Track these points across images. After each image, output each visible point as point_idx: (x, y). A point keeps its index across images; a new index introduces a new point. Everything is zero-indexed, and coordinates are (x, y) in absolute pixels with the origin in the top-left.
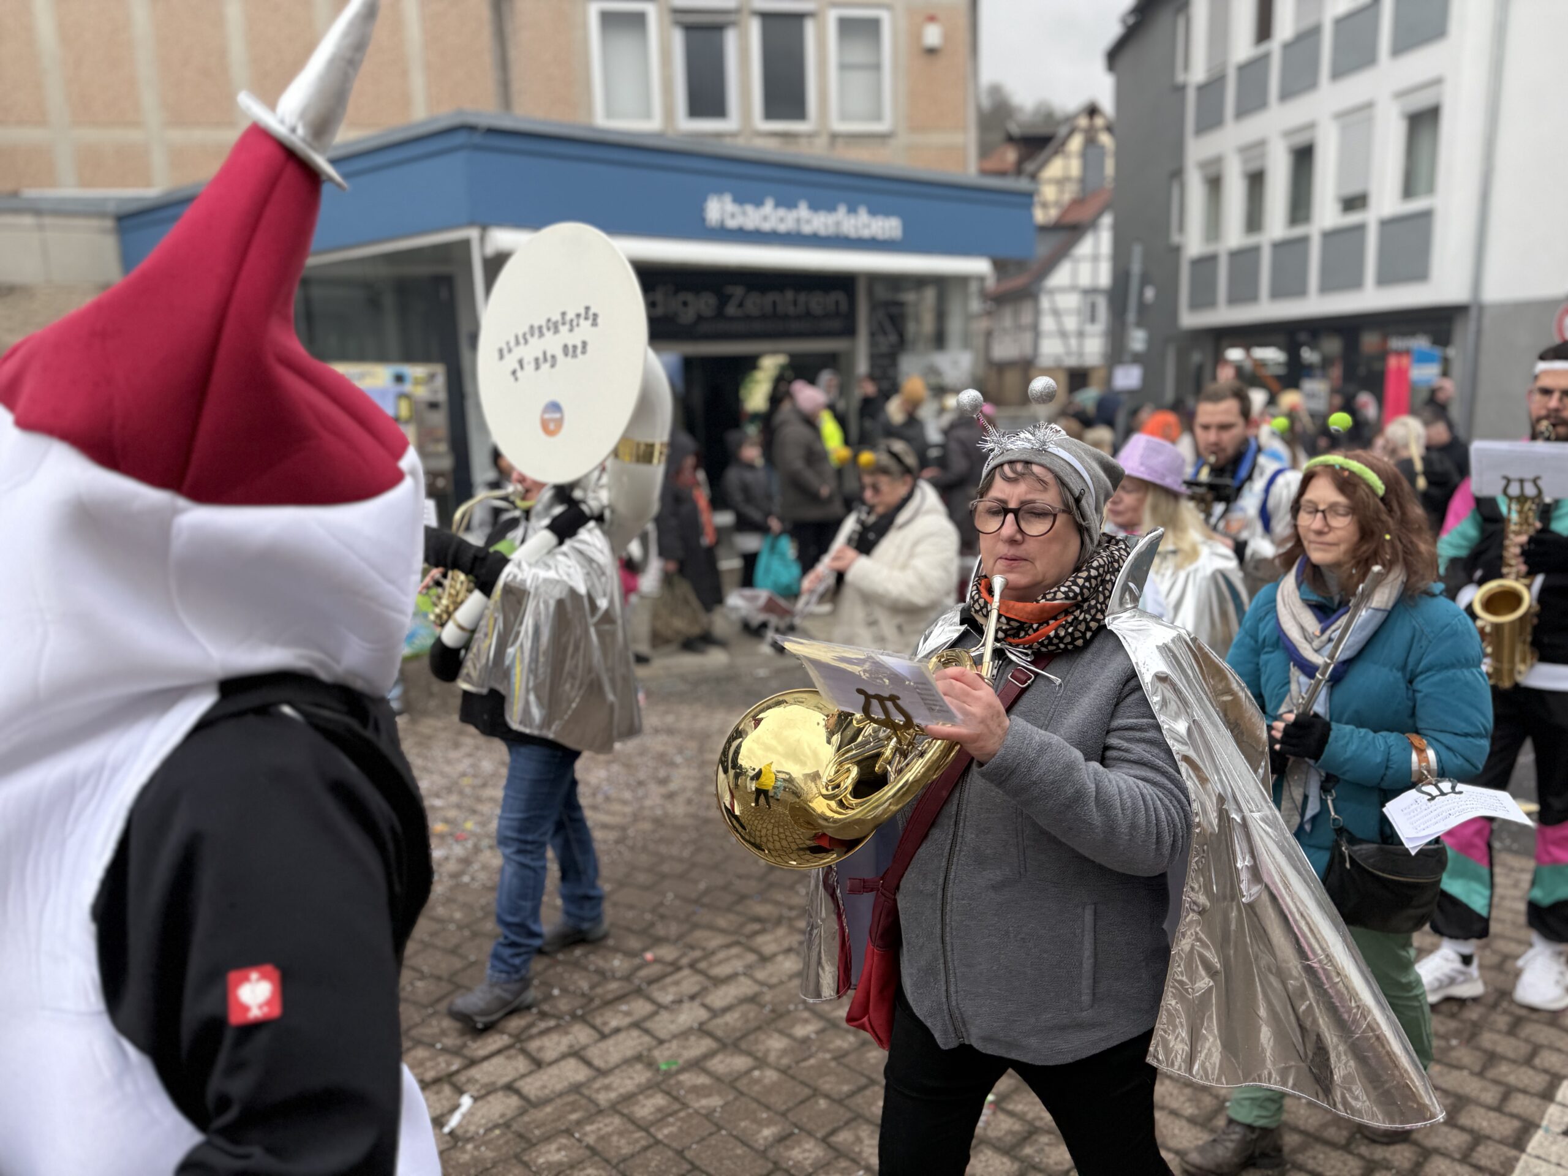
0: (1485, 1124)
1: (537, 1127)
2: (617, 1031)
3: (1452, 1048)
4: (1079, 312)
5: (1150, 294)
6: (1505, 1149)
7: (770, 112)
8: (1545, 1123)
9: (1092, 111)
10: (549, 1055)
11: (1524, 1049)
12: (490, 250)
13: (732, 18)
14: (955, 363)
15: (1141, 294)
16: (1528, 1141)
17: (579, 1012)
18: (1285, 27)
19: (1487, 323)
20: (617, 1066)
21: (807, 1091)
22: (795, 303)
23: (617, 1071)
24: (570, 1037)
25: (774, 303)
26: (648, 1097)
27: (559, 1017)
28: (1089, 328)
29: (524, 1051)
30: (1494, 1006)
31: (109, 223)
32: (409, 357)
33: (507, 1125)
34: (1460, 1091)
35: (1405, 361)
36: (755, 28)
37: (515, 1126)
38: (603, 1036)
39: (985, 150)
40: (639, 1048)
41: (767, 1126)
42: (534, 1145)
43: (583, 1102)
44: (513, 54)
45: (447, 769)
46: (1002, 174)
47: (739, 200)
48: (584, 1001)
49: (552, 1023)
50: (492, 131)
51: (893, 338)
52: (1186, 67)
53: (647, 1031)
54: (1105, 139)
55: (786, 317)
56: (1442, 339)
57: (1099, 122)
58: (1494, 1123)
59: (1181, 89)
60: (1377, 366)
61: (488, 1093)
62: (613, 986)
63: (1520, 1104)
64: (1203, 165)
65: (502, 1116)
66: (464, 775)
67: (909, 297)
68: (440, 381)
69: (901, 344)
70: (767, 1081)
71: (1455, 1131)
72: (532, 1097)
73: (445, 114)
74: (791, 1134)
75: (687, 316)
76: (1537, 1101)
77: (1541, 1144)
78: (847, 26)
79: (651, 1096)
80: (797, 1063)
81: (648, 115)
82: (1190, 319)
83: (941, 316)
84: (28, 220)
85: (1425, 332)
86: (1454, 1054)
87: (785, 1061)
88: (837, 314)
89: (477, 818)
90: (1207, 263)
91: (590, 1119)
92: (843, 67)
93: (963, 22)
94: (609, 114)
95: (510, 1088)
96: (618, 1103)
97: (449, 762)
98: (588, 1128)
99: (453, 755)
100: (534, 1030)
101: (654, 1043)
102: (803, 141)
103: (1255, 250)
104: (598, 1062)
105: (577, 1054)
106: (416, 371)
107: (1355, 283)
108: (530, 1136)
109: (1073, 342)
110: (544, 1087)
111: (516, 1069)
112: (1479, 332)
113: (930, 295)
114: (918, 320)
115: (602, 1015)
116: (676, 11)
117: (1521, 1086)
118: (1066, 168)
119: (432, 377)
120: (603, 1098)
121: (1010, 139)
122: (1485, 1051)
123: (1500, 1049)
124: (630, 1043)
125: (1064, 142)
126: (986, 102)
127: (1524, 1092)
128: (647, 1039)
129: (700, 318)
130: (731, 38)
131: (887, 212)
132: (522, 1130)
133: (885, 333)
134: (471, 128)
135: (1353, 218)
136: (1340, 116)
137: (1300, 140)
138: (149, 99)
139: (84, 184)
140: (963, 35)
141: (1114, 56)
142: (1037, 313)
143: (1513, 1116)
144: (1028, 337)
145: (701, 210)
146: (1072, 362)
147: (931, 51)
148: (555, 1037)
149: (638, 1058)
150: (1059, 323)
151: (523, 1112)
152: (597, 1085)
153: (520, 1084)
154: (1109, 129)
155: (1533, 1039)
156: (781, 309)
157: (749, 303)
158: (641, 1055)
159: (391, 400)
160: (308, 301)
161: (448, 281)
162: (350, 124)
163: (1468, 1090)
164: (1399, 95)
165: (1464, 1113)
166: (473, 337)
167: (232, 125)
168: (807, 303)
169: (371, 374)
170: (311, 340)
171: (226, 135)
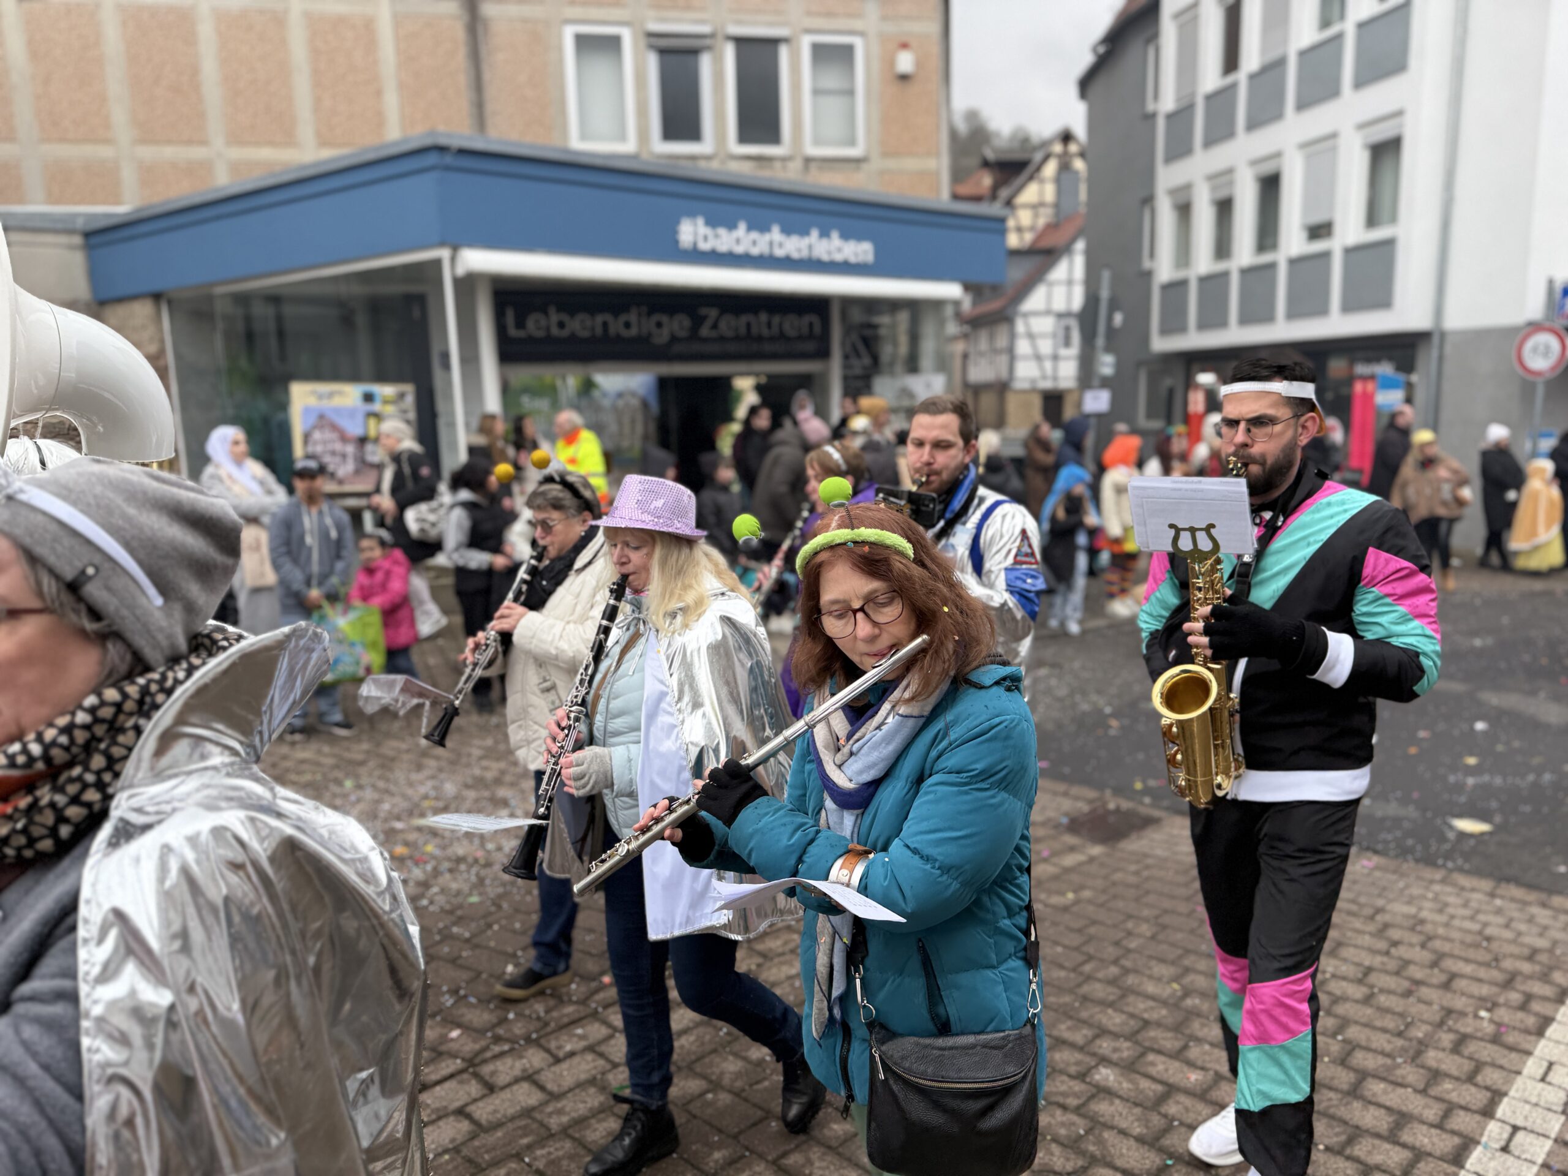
0: (1426, 1141)
1: (487, 1152)
2: (572, 1054)
3: (1398, 1066)
4: (1054, 336)
5: (1118, 319)
6: (1445, 1165)
7: (746, 135)
8: (1484, 1139)
9: (1067, 137)
10: (502, 1079)
11: (1467, 1066)
12: (460, 271)
13: (708, 42)
14: (928, 386)
15: (1110, 319)
16: (1468, 1157)
17: (534, 1036)
18: (1251, 59)
19: (1448, 349)
20: (570, 1090)
21: (759, 1113)
22: (769, 325)
23: (570, 1095)
24: (524, 1061)
25: (749, 325)
26: (599, 1121)
27: (512, 1041)
28: (1063, 352)
29: (476, 1075)
30: (1441, 1024)
31: (77, 240)
32: (381, 377)
33: (456, 1150)
34: (1404, 1109)
35: (1370, 386)
36: (729, 53)
37: (465, 1151)
38: (558, 1060)
39: (958, 175)
40: (594, 1072)
41: (719, 1149)
42: (484, 1170)
43: (535, 1126)
44: (487, 76)
45: (410, 792)
46: (977, 199)
47: (711, 223)
48: (538, 1025)
49: (506, 1047)
50: (463, 152)
51: (867, 361)
52: (1156, 97)
53: (601, 1055)
54: (1079, 165)
55: (760, 339)
56: (1406, 365)
57: (1073, 148)
58: (1435, 1140)
59: (1152, 117)
60: (1344, 391)
61: (439, 1118)
62: (569, 1009)
63: (1462, 1121)
64: (1173, 192)
65: (453, 1140)
66: (426, 797)
67: (884, 320)
68: (410, 400)
69: (875, 366)
70: (720, 1104)
71: (1397, 1148)
72: (484, 1122)
73: (418, 135)
74: (743, 1156)
75: (662, 337)
76: (1478, 1117)
77: (1479, 1160)
78: (821, 53)
79: (604, 1120)
80: (751, 1085)
81: (622, 137)
82: (1160, 344)
83: (914, 338)
85: (1390, 359)
86: (1399, 1072)
87: (739, 1084)
88: (811, 336)
89: (437, 841)
90: (1177, 287)
91: (541, 1142)
92: (817, 92)
93: (936, 49)
94: (584, 137)
95: (461, 1112)
96: (570, 1127)
97: (411, 784)
98: (539, 1152)
99: (415, 777)
100: (488, 1054)
101: (608, 1066)
102: (777, 165)
103: (1225, 275)
104: (550, 1086)
105: (530, 1078)
106: (387, 390)
107: (1321, 310)
108: (480, 1160)
109: (1048, 365)
110: (495, 1111)
111: (469, 1094)
112: (1441, 358)
113: (903, 318)
114: (895, 344)
115: (557, 1039)
116: (651, 35)
117: (1463, 1103)
118: (1041, 193)
119: (401, 396)
120: (554, 1123)
121: (986, 164)
122: (1429, 1069)
123: (1444, 1067)
124: (584, 1067)
125: (1039, 169)
126: (962, 127)
127: (1465, 1109)
128: (601, 1062)
129: (674, 339)
130: (706, 63)
131: (859, 237)
132: (472, 1156)
133: (858, 355)
134: (441, 149)
135: (1318, 246)
136: (1304, 146)
137: (1267, 168)
138: (119, 115)
139: (51, 200)
140: (936, 62)
141: (1086, 84)
142: (1013, 336)
143: (1454, 1132)
144: (1003, 359)
145: (674, 232)
146: (1047, 385)
147: (904, 78)
148: (509, 1061)
149: (592, 1082)
150: (1034, 346)
151: (473, 1137)
152: (550, 1109)
153: (471, 1109)
154: (1082, 155)
155: (1476, 1056)
156: (755, 331)
157: (723, 325)
158: (594, 1078)
159: (360, 418)
160: (279, 319)
161: (420, 300)
162: (323, 143)
163: (1411, 1107)
164: (1362, 126)
165: (1406, 1130)
166: (445, 357)
167: (204, 142)
168: (780, 325)
169: (340, 393)
170: (283, 357)
171: (198, 153)
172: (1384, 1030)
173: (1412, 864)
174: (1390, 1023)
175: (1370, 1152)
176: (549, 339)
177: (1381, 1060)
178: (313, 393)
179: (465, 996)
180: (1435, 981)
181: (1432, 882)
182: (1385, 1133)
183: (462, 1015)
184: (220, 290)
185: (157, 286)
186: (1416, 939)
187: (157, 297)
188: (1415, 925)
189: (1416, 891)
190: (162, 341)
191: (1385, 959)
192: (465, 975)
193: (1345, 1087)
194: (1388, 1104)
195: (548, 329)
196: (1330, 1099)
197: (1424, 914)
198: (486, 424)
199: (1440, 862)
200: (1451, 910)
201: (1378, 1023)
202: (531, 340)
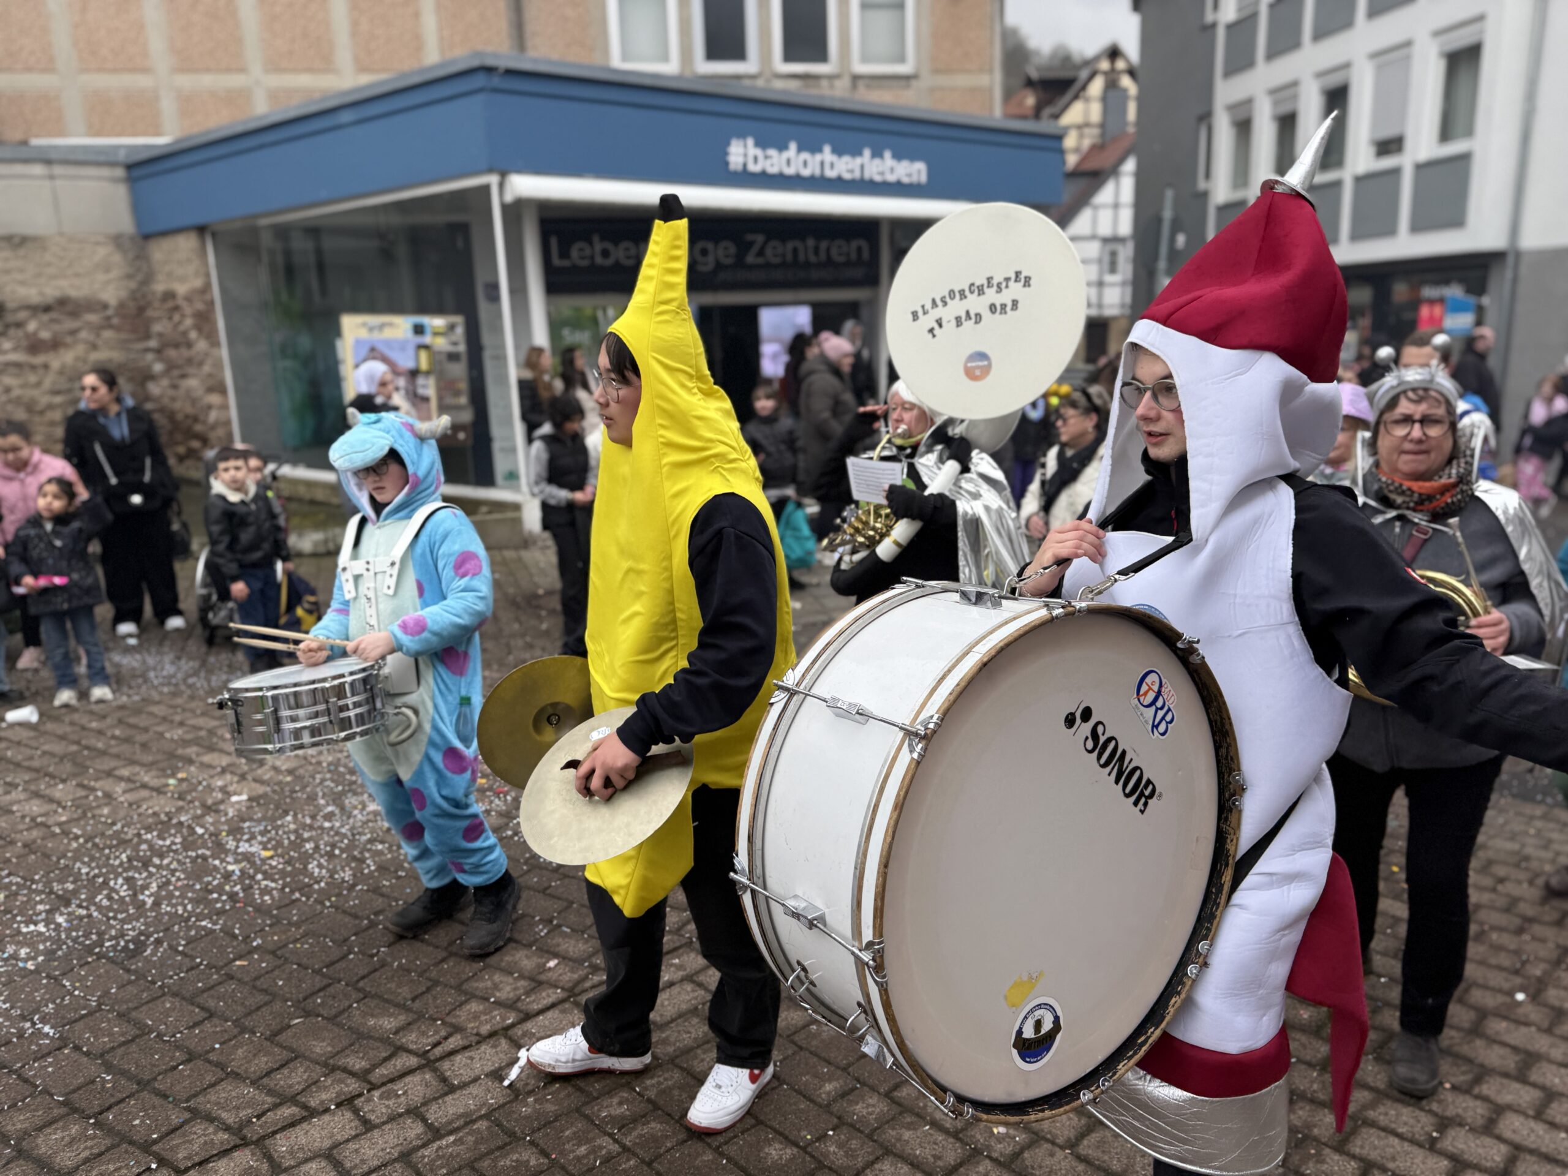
0: (1557, 1081)
4: (1099, 261)
5: (1181, 240)
7: (789, 56)
9: (1114, 53)
12: (509, 198)
15: (1172, 240)
19: (1524, 270)
20: (673, 1021)
22: (816, 251)
25: (795, 251)
28: (1109, 278)
31: (120, 172)
32: (423, 309)
34: (1530, 1047)
35: (1437, 310)
39: (1009, 93)
41: (830, 1081)
42: (595, 1099)
46: (1024, 117)
47: (761, 144)
50: (510, 73)
52: (1216, 6)
54: (1127, 83)
55: (807, 265)
56: (1477, 288)
57: (1121, 65)
59: (1211, 28)
60: (1407, 316)
64: (1232, 108)
68: (460, 331)
70: (825, 1035)
71: (1527, 1088)
73: (461, 56)
74: (854, 1089)
75: (706, 265)
81: (665, 58)
84: (38, 169)
85: (1461, 281)
88: (859, 262)
92: (865, 6)
94: (625, 57)
98: (649, 1082)
100: (588, 984)
102: (824, 83)
106: (438, 322)
107: (1389, 230)
109: (1093, 292)
112: (1515, 280)
118: (1087, 113)
119: (452, 327)
121: (1030, 83)
124: (685, 997)
125: (1084, 87)
128: (701, 992)
129: (719, 266)
131: (913, 157)
134: (489, 70)
135: (1388, 162)
136: (1375, 55)
137: (1334, 81)
138: (157, 43)
139: (91, 132)
145: (724, 154)
146: (1094, 312)
149: (692, 1012)
154: (1132, 72)
156: (801, 257)
157: (769, 252)
158: (696, 1008)
159: (411, 351)
160: (319, 252)
161: (463, 229)
162: (362, 69)
163: (1537, 1047)
164: (1438, 33)
165: (1534, 1069)
166: (493, 290)
167: (242, 70)
168: (828, 250)
169: (391, 325)
170: (324, 291)
171: (235, 81)
172: (1500, 968)
173: (1510, 800)
174: (1505, 960)
175: (1499, 1092)
176: (593, 268)
177: (1500, 999)
178: (364, 325)
179: (559, 926)
180: (1547, 918)
181: (1532, 818)
182: (1513, 1072)
183: (558, 945)
184: (264, 222)
185: (200, 220)
186: (1523, 876)
187: (201, 230)
188: (1520, 861)
189: (1517, 826)
190: (208, 275)
191: (1493, 896)
192: (558, 905)
193: (1466, 1025)
194: (1512, 1042)
195: (592, 257)
196: (1452, 1038)
197: (1529, 850)
198: (532, 357)
199: (1539, 797)
200: (1556, 847)
201: (1493, 961)
202: (575, 269)
